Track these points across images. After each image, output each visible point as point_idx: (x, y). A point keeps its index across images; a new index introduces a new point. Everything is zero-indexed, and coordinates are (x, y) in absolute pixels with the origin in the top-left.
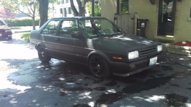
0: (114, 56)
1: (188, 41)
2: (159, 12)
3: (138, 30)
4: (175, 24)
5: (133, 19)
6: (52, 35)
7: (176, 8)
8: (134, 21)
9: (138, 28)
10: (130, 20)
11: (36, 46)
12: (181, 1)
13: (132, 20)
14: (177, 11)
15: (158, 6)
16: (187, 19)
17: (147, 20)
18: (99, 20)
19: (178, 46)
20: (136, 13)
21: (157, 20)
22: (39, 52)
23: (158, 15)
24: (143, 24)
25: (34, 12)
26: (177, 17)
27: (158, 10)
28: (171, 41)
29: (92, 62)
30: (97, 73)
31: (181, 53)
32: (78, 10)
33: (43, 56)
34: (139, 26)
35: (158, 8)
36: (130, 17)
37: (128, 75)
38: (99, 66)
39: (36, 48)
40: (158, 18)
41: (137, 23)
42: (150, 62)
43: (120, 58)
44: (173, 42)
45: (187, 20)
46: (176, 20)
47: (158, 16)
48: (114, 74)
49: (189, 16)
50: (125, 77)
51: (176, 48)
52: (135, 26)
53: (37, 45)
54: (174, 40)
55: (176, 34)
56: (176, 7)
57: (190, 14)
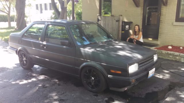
0: (112, 70)
1: (173, 45)
2: (143, 15)
3: (122, 32)
4: (160, 28)
5: (118, 21)
6: (37, 41)
7: (161, 12)
8: (119, 24)
9: (122, 30)
10: (115, 22)
11: (16, 51)
12: (167, 6)
13: (117, 23)
14: (162, 15)
15: (143, 9)
16: (173, 23)
17: (131, 23)
18: (89, 24)
19: (165, 51)
20: (121, 16)
21: (142, 23)
22: (20, 58)
23: (142, 17)
24: (127, 27)
25: (9, 8)
26: (161, 21)
27: (142, 12)
28: (155, 45)
29: (85, 74)
30: (91, 86)
31: (169, 58)
32: (60, 10)
33: (25, 62)
34: (123, 29)
35: (142, 11)
36: (115, 19)
37: (126, 89)
38: (93, 79)
39: (16, 53)
40: (142, 21)
41: (122, 25)
42: (149, 75)
43: (120, 72)
44: (158, 45)
45: (173, 25)
46: (160, 24)
47: (142, 19)
48: (111, 89)
49: (175, 20)
50: (123, 91)
51: (163, 53)
52: (119, 28)
53: (17, 49)
54: (159, 44)
55: (160, 38)
56: (161, 10)
57: (175, 18)
